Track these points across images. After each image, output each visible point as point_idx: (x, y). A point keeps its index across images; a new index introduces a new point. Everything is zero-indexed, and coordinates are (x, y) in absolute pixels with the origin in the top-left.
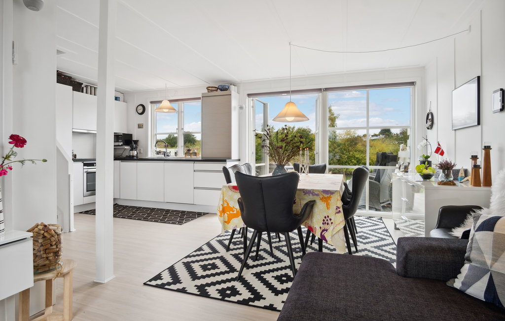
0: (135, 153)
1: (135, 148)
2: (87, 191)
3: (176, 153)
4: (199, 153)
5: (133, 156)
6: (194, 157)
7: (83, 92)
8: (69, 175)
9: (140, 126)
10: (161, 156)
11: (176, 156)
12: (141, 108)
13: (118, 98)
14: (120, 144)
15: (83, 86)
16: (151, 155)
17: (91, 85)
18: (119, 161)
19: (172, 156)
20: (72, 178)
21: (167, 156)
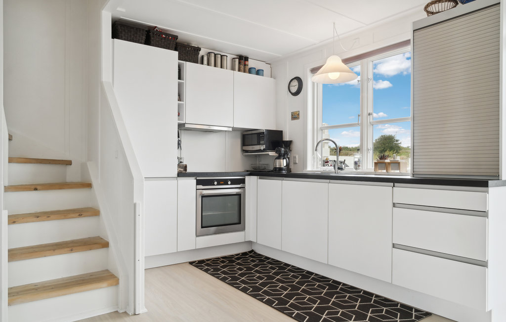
0: (284, 163)
1: (284, 155)
2: (202, 227)
3: (356, 163)
4: (406, 164)
5: (281, 169)
6: (394, 173)
7: (202, 63)
8: (135, 205)
9: (295, 116)
10: (329, 169)
11: (356, 169)
12: (295, 83)
13: (261, 72)
14: (263, 147)
15: (202, 53)
16: (312, 166)
17: (216, 52)
18: (256, 177)
19: (349, 170)
20: (140, 210)
21: (339, 168)
